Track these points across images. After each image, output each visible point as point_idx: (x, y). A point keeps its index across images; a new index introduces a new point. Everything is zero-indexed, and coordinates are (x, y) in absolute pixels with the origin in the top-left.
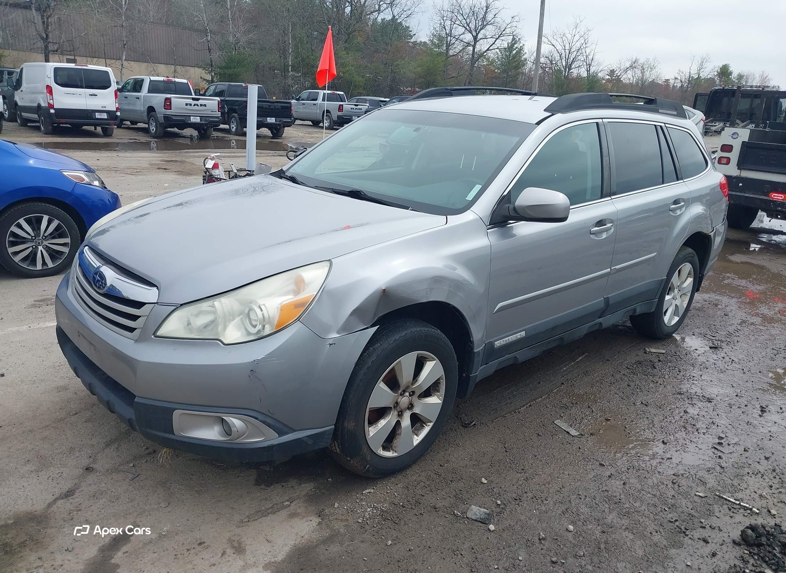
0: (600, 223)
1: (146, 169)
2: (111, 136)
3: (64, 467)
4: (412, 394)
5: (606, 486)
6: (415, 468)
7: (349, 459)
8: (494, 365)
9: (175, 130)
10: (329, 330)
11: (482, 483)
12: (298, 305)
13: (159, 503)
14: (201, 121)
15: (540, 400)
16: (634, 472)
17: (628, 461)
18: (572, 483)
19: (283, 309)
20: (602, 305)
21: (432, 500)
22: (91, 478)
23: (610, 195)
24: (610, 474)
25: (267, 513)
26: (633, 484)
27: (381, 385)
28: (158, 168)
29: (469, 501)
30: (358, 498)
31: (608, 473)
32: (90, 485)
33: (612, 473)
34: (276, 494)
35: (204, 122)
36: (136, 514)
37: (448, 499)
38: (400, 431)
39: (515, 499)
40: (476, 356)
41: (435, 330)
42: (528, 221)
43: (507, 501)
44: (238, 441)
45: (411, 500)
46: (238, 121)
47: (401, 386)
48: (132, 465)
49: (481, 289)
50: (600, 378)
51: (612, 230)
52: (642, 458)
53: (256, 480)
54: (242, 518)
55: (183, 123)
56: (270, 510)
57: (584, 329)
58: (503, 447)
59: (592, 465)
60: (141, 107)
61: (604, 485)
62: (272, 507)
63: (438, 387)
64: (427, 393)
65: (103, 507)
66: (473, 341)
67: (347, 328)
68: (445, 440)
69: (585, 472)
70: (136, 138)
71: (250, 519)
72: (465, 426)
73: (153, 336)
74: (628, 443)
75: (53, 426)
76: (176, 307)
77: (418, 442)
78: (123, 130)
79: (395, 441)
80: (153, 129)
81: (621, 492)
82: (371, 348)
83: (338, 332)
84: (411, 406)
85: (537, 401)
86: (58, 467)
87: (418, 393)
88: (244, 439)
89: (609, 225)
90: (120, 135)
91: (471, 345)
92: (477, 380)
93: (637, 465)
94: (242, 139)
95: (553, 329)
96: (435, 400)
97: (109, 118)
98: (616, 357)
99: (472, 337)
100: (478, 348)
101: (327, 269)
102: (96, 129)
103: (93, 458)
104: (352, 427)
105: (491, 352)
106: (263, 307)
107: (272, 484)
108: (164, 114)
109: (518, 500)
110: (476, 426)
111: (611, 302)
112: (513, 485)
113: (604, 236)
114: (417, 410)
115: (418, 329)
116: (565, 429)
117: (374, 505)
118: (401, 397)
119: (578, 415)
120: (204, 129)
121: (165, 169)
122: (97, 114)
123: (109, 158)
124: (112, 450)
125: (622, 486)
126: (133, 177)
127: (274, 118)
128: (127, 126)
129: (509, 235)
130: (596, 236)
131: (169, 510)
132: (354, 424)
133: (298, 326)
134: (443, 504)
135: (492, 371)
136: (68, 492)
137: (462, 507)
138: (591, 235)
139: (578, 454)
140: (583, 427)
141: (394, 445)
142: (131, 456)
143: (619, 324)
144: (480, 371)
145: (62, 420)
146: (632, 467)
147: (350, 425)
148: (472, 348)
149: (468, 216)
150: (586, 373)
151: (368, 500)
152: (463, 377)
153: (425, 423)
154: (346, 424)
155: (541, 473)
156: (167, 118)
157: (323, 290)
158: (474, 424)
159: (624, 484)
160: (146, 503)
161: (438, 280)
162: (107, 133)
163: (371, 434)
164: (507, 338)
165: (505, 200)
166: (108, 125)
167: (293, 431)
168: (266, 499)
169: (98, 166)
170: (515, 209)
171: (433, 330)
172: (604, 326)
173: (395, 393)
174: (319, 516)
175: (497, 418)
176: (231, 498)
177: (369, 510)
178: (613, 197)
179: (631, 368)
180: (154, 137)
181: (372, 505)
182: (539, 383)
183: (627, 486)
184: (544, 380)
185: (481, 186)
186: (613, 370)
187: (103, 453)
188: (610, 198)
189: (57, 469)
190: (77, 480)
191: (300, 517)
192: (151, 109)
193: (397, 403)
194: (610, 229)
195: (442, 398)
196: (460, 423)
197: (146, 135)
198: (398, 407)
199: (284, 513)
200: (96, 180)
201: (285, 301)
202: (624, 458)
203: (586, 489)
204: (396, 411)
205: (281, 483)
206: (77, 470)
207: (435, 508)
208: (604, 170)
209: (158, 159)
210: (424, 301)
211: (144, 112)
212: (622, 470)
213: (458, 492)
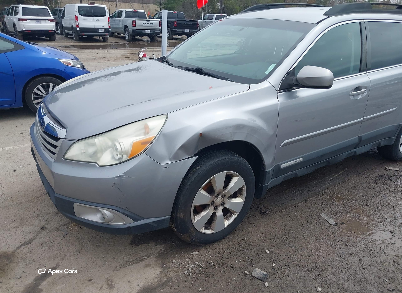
0: (358, 89)
1: (120, 58)
2: (107, 41)
3: (31, 226)
4: (224, 196)
5: (347, 260)
6: (227, 240)
7: (181, 235)
8: (281, 179)
9: (138, 37)
10: (163, 159)
11: (266, 252)
12: (144, 143)
13: (74, 252)
14: (151, 32)
15: (312, 198)
16: (368, 251)
17: (365, 244)
18: (324, 257)
19: (135, 145)
20: (357, 141)
21: (232, 262)
22: (43, 233)
23: (366, 70)
24: (351, 252)
25: (132, 263)
26: (366, 260)
27: (202, 192)
28: (126, 58)
29: (256, 264)
30: (187, 257)
31: (350, 252)
32: (41, 238)
33: (353, 252)
34: (141, 250)
35: (152, 33)
36: (60, 258)
37: (243, 262)
38: (215, 218)
39: (285, 265)
40: (267, 173)
41: (239, 158)
42: (305, 88)
43: (280, 266)
44: (109, 223)
45: (220, 261)
46: (170, 32)
47: (215, 192)
48: (66, 227)
49: (271, 133)
50: (353, 185)
51: (366, 93)
52: (374, 242)
53: (131, 241)
54: (118, 265)
55: (142, 34)
56: (134, 261)
57: (345, 155)
58: (284, 229)
59: (340, 244)
60: (121, 26)
61: (346, 260)
62: (136, 259)
63: (242, 192)
64: (235, 195)
65: (44, 252)
66: (265, 165)
67: (176, 157)
68: (248, 222)
69: (335, 250)
70: (119, 42)
71: (122, 266)
72: (262, 214)
73: (63, 159)
74: (367, 231)
75: (33, 200)
76: (74, 142)
77: (228, 224)
78: (113, 38)
79: (213, 224)
80: (127, 37)
81: (357, 266)
82: (195, 169)
83: (170, 160)
84: (223, 204)
85: (311, 199)
86: (28, 226)
87: (227, 196)
88: (112, 222)
89: (363, 90)
90: (111, 41)
91: (264, 167)
92: (269, 188)
93: (371, 247)
94: (172, 41)
95: (322, 156)
96: (239, 200)
97: (105, 32)
98: (365, 172)
99: (265, 163)
100: (269, 168)
101: (164, 120)
102: (99, 38)
103: (47, 221)
104: (182, 217)
105: (278, 171)
106: (121, 144)
107: (140, 244)
108: (132, 29)
109: (287, 266)
110: (269, 214)
111: (363, 139)
112: (286, 255)
113: (360, 97)
114: (227, 206)
115: (227, 158)
116: (326, 219)
117: (196, 263)
118: (216, 198)
119: (335, 210)
120: (152, 37)
121: (129, 58)
122: (99, 30)
123: (103, 53)
124: (59, 217)
125: (358, 262)
126: (112, 62)
127: (189, 30)
128: (115, 36)
129: (293, 96)
130: (354, 97)
131: (79, 257)
132: (183, 215)
133: (143, 156)
134: (239, 265)
135: (280, 182)
136: (29, 241)
137: (250, 268)
138: (350, 97)
139: (332, 236)
140: (337, 218)
141: (212, 226)
142: (67, 221)
143: (370, 150)
144: (270, 183)
145: (38, 197)
146: (367, 248)
147: (181, 215)
148: (265, 169)
149: (265, 84)
150: (344, 182)
151: (194, 259)
152: (260, 186)
153: (233, 213)
154: (178, 215)
155: (305, 248)
156: (133, 31)
157: (161, 133)
158: (268, 213)
159: (360, 260)
160: (67, 251)
161: (239, 127)
162: (105, 40)
163: (196, 220)
164: (290, 162)
165: (291, 74)
166: (104, 35)
167: (144, 219)
168: (134, 254)
169: (96, 57)
170: (297, 80)
171: (237, 158)
172: (358, 153)
173: (212, 196)
174: (162, 268)
175: (283, 210)
176: (114, 252)
177: (192, 266)
178: (367, 72)
179: (375, 179)
180: (128, 41)
181: (195, 263)
182: (314, 187)
183: (362, 262)
184: (317, 185)
185: (276, 65)
186: (363, 180)
187: (54, 219)
188: (366, 72)
189: (27, 227)
190: (36, 234)
191: (151, 267)
192: (126, 27)
193: (213, 202)
194: (364, 92)
195: (244, 199)
196: (259, 212)
197: (124, 40)
198: (214, 204)
199: (142, 264)
200: (79, 64)
201: (135, 140)
202: (362, 242)
203: (334, 262)
204: (213, 207)
205: (145, 244)
206: (37, 228)
207: (233, 268)
208: (363, 53)
209: (127, 52)
210: (229, 140)
211: (123, 28)
212: (360, 250)
213: (250, 258)
